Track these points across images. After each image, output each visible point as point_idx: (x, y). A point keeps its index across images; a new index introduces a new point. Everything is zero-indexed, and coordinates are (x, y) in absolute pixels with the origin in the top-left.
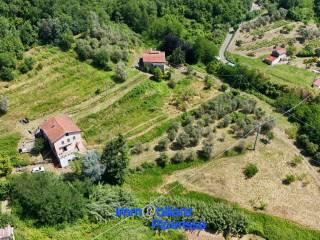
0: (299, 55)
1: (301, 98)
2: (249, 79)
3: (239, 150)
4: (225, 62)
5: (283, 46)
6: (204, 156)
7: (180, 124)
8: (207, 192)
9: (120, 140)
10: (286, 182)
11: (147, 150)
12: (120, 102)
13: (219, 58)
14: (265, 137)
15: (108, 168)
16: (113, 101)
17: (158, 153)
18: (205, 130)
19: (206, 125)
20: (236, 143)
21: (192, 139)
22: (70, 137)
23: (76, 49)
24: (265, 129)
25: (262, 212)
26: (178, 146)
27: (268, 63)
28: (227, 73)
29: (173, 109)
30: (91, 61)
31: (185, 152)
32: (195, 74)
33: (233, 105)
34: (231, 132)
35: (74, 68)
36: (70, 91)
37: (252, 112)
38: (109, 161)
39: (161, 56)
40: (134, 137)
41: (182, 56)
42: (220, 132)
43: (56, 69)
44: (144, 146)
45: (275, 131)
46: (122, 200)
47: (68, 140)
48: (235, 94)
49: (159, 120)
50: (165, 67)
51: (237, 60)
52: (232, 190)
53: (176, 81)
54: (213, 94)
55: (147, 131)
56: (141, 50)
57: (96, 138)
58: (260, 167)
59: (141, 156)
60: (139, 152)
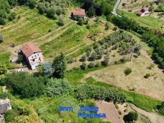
0: (155, 11)
1: (156, 34)
2: (129, 24)
3: (122, 61)
4: (116, 15)
5: (147, 6)
6: (104, 64)
7: (92, 48)
8: (106, 82)
9: (62, 56)
10: (146, 77)
11: (75, 61)
12: (61, 36)
13: (113, 13)
14: (136, 54)
15: (56, 70)
16: (58, 35)
17: (81, 62)
18: (105, 51)
19: (106, 48)
20: (121, 57)
21: (99, 55)
22: (36, 54)
23: (38, 8)
24: (136, 50)
25: (133, 92)
26: (91, 59)
27: (139, 15)
28: (117, 21)
29: (89, 40)
30: (46, 14)
31: (95, 62)
32: (100, 21)
33: (120, 38)
34: (118, 52)
35: (37, 18)
36: (35, 30)
37: (130, 42)
38: (56, 67)
39: (83, 12)
40: (69, 54)
41: (94, 11)
42: (113, 52)
43: (28, 19)
44: (74, 59)
45: (141, 51)
46: (63, 86)
47: (35, 56)
48: (121, 32)
49: (81, 46)
50: (85, 17)
51: (123, 14)
52: (118, 81)
53: (91, 25)
54: (110, 32)
55: (75, 51)
56: (72, 8)
57: (49, 55)
58: (133, 69)
59: (72, 64)
60: (71, 62)
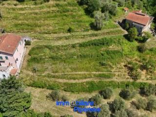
29: (125, 72)
35: (71, 8)
53: (149, 47)
55: (81, 81)
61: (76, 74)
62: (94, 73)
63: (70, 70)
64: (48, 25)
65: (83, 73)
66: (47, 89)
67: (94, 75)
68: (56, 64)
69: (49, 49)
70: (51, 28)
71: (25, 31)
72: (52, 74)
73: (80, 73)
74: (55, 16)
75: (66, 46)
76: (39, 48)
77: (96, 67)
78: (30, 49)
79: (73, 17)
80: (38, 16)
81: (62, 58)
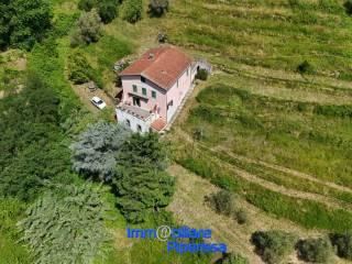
11: (241, 221)
12: (319, 110)
17: (252, 248)
22: (149, 89)
40: (255, 179)
47: (144, 91)
55: (291, 193)
61: (285, 174)
62: (333, 185)
63: (274, 159)
64: (256, 45)
65: (303, 175)
66: (212, 182)
67: (331, 191)
68: (246, 135)
69: (243, 98)
70: (261, 52)
71: (205, 47)
72: (232, 154)
73: (295, 173)
74: (279, 29)
75: (283, 102)
76: (222, 91)
77: (343, 174)
78: (203, 88)
79: (323, 38)
80: (241, 21)
81: (264, 126)
